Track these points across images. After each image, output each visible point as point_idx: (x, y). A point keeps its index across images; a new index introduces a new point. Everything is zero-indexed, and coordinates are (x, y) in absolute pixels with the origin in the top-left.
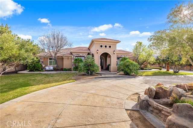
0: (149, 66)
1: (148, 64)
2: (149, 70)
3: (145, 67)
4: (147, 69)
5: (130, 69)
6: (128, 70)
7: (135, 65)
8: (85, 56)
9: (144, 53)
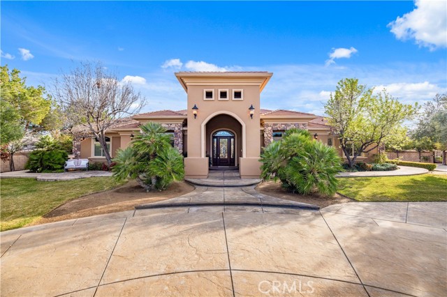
0: (385, 157)
1: (384, 152)
2: (388, 169)
3: (371, 162)
4: (378, 166)
5: (301, 172)
6: (292, 175)
7: (322, 154)
8: (176, 129)
9: (365, 114)
